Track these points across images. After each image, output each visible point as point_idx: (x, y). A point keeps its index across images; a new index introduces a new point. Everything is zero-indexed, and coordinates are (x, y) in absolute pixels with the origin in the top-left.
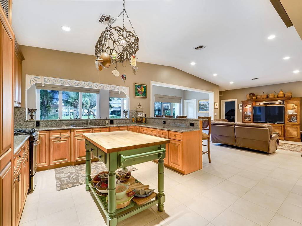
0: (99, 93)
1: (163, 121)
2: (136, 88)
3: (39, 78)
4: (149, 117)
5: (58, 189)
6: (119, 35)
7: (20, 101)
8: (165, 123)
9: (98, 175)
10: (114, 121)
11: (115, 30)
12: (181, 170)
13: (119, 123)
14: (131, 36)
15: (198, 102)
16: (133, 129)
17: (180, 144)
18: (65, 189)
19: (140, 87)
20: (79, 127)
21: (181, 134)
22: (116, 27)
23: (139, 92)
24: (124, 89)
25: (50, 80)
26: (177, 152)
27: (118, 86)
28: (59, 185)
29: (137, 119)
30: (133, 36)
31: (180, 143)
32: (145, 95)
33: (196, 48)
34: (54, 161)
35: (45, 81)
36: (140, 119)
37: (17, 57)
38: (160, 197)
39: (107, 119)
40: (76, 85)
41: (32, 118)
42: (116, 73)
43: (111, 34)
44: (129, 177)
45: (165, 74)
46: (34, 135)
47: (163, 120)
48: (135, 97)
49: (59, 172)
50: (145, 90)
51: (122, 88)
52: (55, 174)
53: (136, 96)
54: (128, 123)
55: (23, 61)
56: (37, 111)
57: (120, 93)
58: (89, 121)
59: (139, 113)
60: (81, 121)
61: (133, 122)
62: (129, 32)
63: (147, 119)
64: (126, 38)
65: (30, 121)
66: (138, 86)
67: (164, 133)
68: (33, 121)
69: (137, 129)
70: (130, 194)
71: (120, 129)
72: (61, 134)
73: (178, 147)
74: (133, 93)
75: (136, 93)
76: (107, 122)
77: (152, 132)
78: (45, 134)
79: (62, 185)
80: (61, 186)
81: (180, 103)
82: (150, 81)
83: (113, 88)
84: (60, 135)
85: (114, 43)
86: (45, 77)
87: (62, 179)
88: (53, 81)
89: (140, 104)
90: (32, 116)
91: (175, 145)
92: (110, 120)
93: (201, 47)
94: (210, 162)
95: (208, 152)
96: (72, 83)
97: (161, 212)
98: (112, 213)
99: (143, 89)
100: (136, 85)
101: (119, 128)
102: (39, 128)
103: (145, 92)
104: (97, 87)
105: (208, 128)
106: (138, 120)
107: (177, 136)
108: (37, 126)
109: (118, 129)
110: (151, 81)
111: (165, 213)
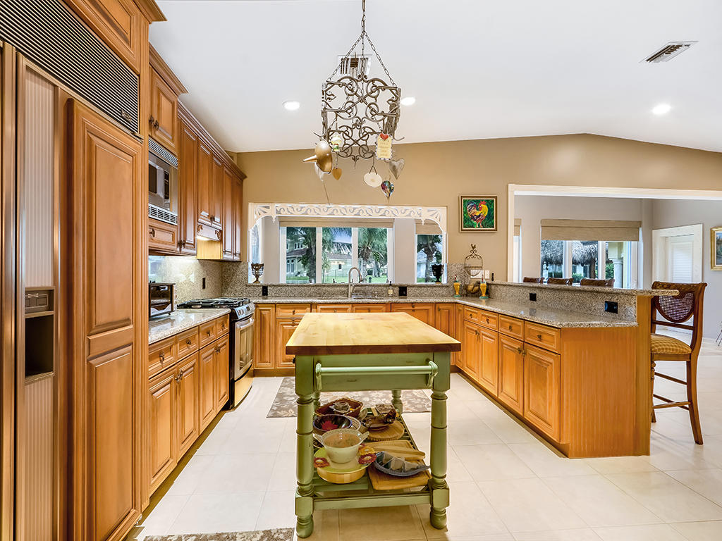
0: (392, 227)
1: (531, 294)
2: (466, 207)
3: (268, 207)
4: (505, 283)
5: (270, 415)
6: (349, 95)
7: (238, 250)
8: (536, 300)
9: (332, 404)
10: (409, 290)
11: (339, 85)
12: (555, 440)
13: (421, 295)
14: (378, 88)
15: (712, 233)
16: (449, 310)
17: (551, 363)
18: (280, 417)
19: (476, 204)
20: (325, 301)
21: (554, 333)
22: (342, 79)
23: (473, 218)
24: (434, 212)
25: (286, 209)
26: (545, 385)
27: (420, 208)
28: (275, 408)
29: (466, 287)
30: (385, 87)
31: (551, 361)
32: (493, 224)
33: (650, 59)
34: (284, 362)
35: (278, 212)
36: (474, 287)
37: (228, 175)
38: (433, 490)
39: (391, 285)
40: (329, 215)
41: (257, 280)
42: (373, 180)
43: (329, 99)
44: (391, 423)
45: (566, 159)
46: (237, 309)
47: (529, 291)
48: (462, 230)
49: (287, 384)
50: (490, 210)
51: (429, 211)
52: (281, 386)
53: (464, 227)
54: (443, 296)
55: (245, 180)
56: (264, 267)
57: (423, 223)
58: (352, 288)
59: (473, 272)
60: (338, 288)
61: (457, 293)
62: (373, 81)
63: (493, 287)
64: (366, 96)
65: (254, 286)
66: (470, 203)
67: (514, 327)
68: (258, 286)
69: (460, 310)
70: (366, 458)
71: (416, 308)
72: (294, 312)
73: (546, 368)
74: (457, 220)
75: (465, 221)
76: (391, 292)
77: (488, 320)
78: (269, 310)
79: (279, 409)
80: (277, 410)
81: (638, 240)
82: (507, 186)
83: (407, 213)
84: (294, 314)
85: (337, 115)
86: (276, 205)
87: (285, 398)
88: (291, 210)
89: (473, 248)
90: (257, 277)
91: (540, 362)
92: (400, 287)
93: (669, 50)
94: (699, 441)
95: (691, 406)
96: (322, 209)
97: (436, 531)
98: (304, 483)
99: (485, 208)
100: (465, 201)
101: (413, 307)
102: (266, 299)
103: (490, 216)
104: (370, 212)
105: (690, 322)
106: (470, 288)
107: (544, 337)
108: (264, 294)
109: (411, 308)
110: (510, 185)
111: (445, 535)
